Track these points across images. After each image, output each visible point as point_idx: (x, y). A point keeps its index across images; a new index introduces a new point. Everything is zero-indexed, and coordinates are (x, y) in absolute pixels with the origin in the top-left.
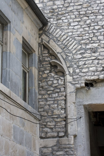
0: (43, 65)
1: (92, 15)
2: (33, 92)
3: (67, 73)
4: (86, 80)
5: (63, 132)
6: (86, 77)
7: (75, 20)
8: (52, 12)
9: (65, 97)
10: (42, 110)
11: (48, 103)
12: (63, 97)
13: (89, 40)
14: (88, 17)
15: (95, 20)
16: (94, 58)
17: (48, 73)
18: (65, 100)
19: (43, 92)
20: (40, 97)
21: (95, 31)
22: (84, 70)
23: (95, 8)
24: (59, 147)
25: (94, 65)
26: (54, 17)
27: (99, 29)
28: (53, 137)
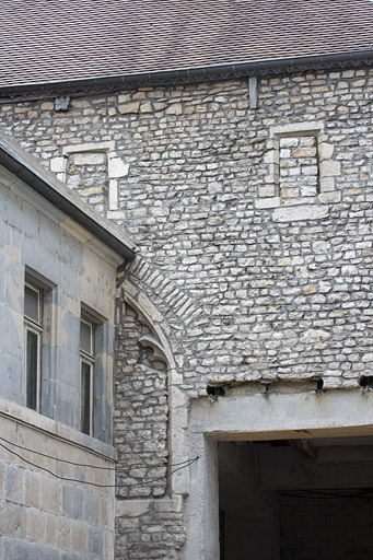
0: (124, 346)
1: (226, 242)
2: (104, 404)
3: (173, 365)
4: (210, 382)
5: (162, 486)
6: (210, 377)
7: (190, 252)
8: (145, 232)
9: (168, 415)
10: (121, 440)
11: (134, 427)
12: (164, 417)
13: (218, 297)
14: (218, 246)
15: (233, 254)
16: (227, 336)
17: (134, 365)
18: (168, 422)
19: (123, 404)
20: (118, 413)
21: (230, 279)
22: (206, 362)
23: (232, 228)
24: (154, 516)
25: (225, 352)
26: (148, 243)
27: (240, 274)
28: (143, 497)
